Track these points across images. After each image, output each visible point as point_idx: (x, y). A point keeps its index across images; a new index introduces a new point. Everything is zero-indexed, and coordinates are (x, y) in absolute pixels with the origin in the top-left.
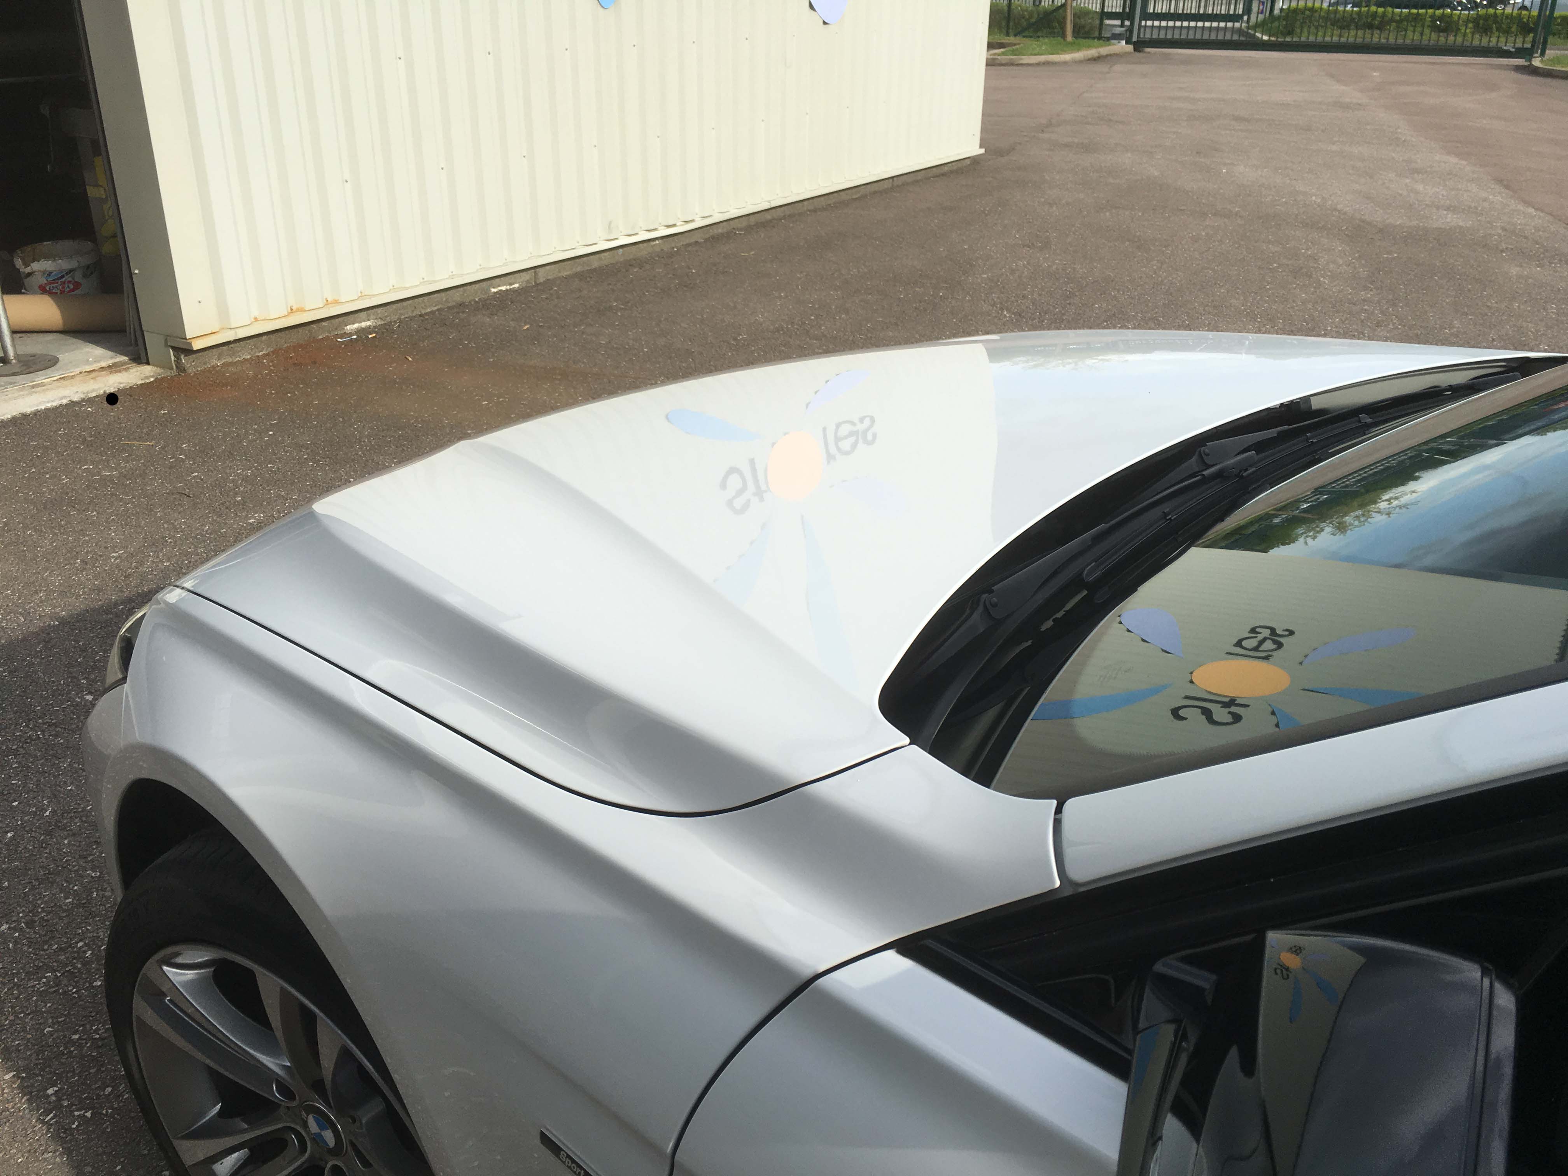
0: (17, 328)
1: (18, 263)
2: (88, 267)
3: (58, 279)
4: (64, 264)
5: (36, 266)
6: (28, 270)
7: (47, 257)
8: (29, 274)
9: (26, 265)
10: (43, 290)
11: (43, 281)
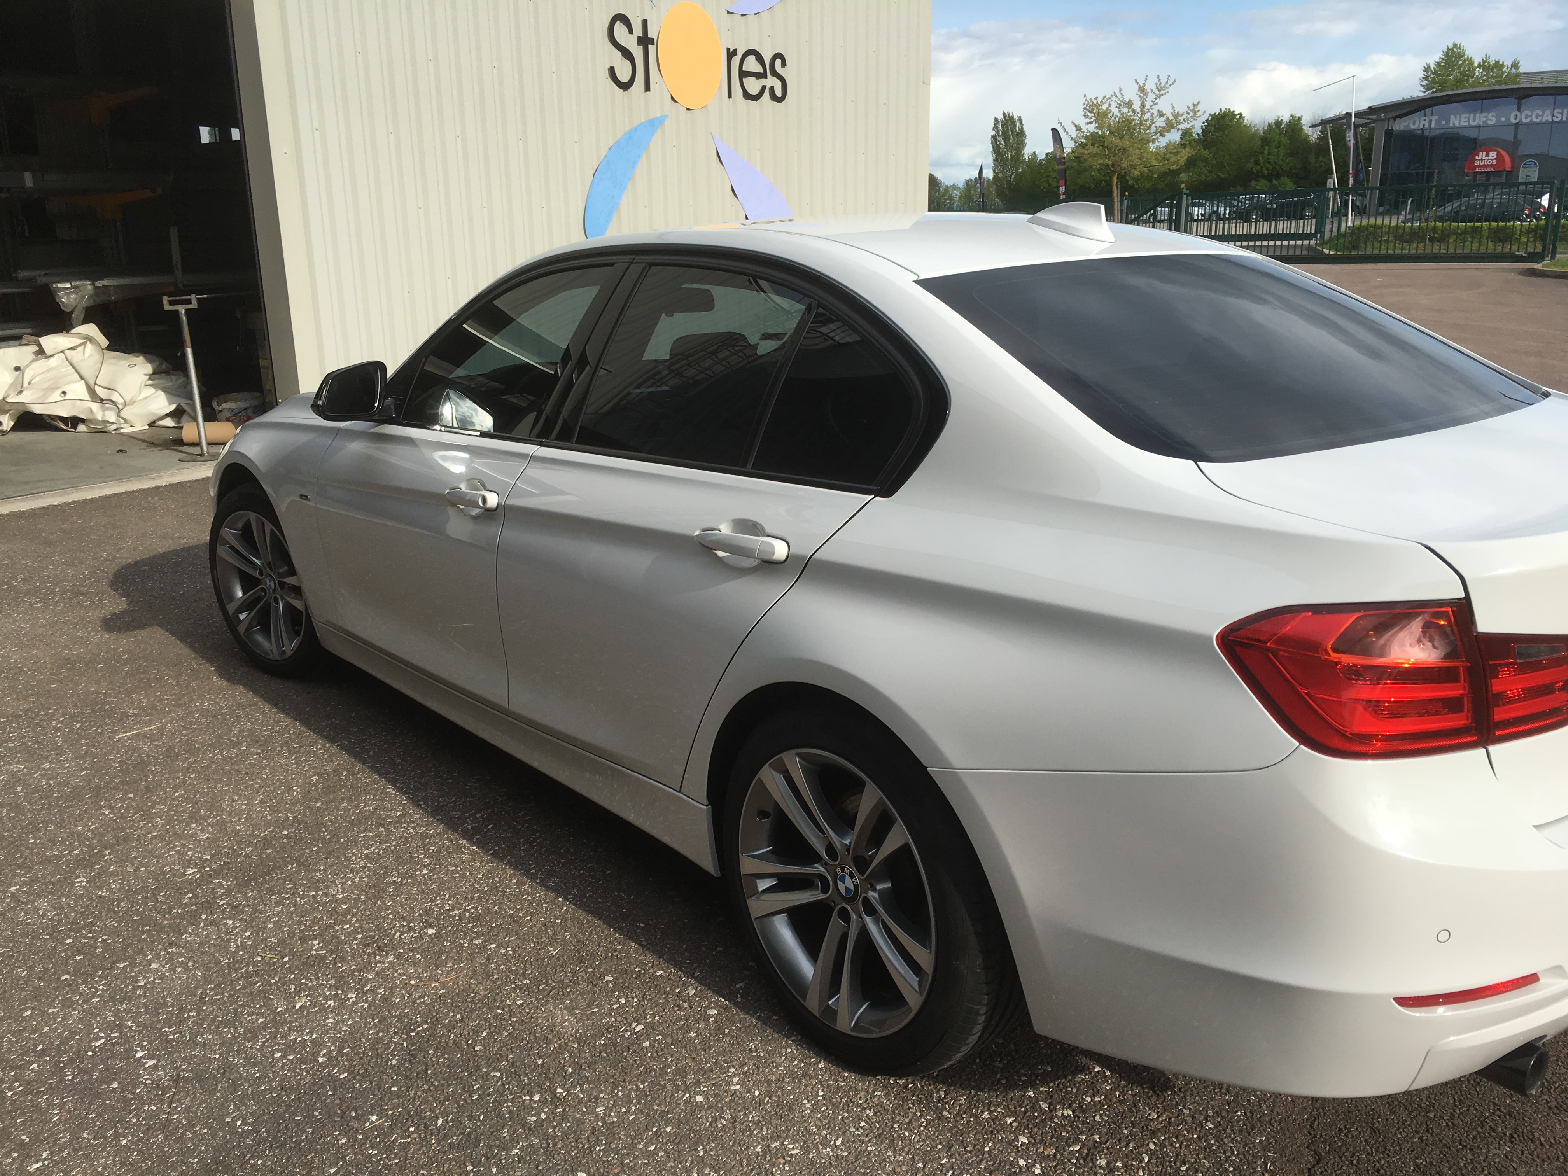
0: (209, 442)
1: (215, 404)
2: (256, 407)
3: (238, 413)
4: (242, 405)
5: (224, 406)
6: (220, 408)
7: (231, 401)
8: (221, 411)
9: (219, 405)
10: (228, 420)
11: (228, 415)
